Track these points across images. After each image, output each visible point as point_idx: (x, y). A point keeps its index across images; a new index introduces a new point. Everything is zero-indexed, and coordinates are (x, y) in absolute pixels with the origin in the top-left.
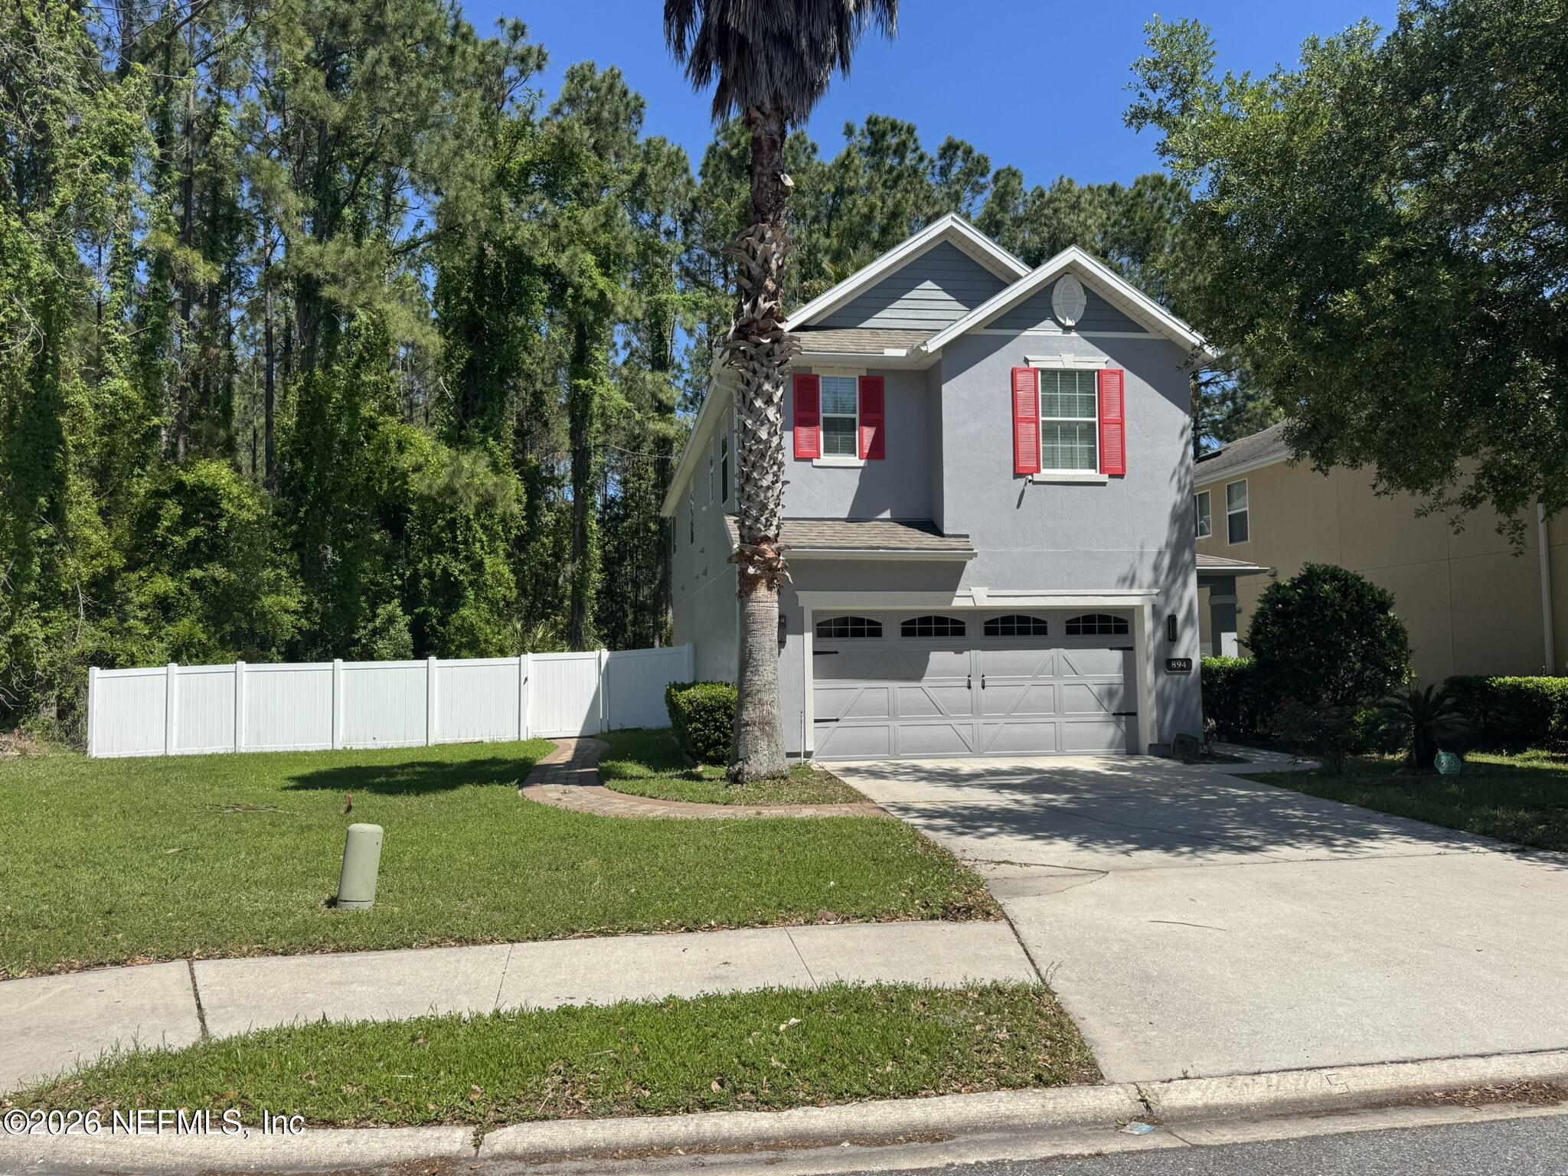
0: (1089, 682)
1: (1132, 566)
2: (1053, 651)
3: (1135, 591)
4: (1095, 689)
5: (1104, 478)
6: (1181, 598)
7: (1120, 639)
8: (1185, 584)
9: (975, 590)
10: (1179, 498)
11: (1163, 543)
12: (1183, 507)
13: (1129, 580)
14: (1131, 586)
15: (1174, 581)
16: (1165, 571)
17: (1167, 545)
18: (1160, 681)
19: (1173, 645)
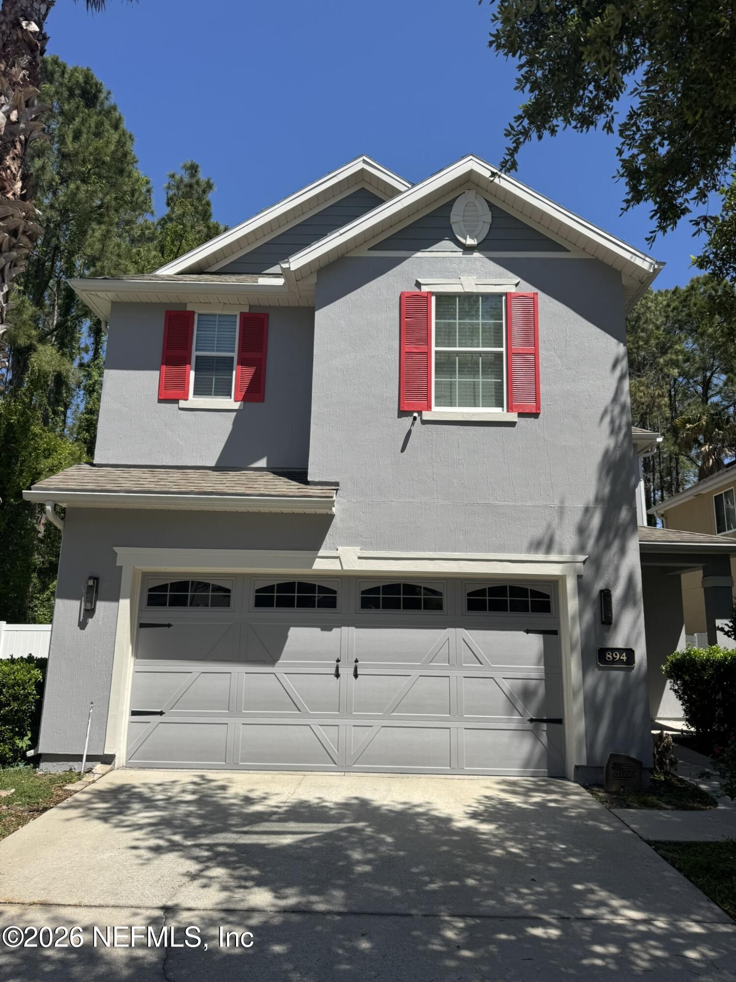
0: (498, 676)
1: (549, 526)
2: (450, 632)
3: (553, 557)
4: (506, 685)
5: (513, 417)
6: (617, 569)
7: (540, 619)
8: (623, 551)
9: (342, 551)
10: (611, 443)
11: (591, 497)
12: (618, 453)
13: (546, 544)
14: (548, 551)
15: (608, 546)
16: (594, 534)
17: (597, 500)
18: (590, 680)
19: (608, 632)
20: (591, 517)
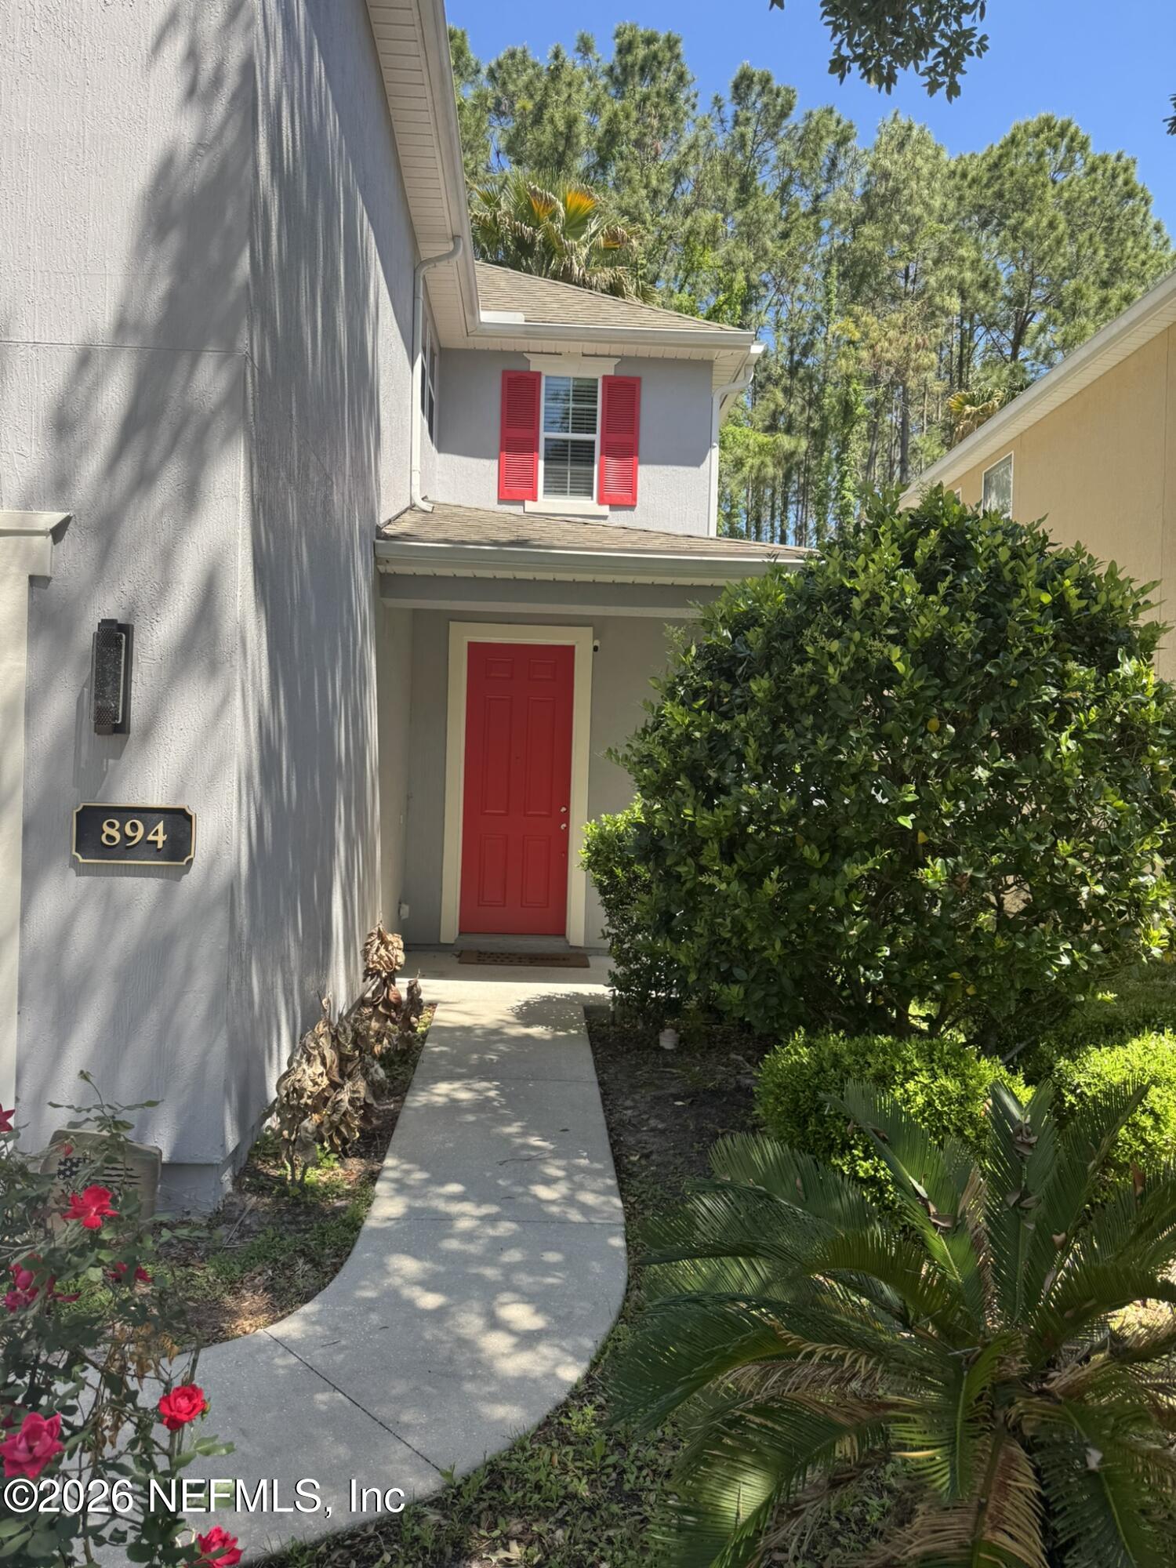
6: (167, 557)
8: (191, 497)
10: (185, 129)
11: (104, 316)
12: (202, 168)
15: (145, 480)
16: (105, 439)
17: (122, 326)
18: (48, 905)
19: (118, 755)
20: (97, 385)
